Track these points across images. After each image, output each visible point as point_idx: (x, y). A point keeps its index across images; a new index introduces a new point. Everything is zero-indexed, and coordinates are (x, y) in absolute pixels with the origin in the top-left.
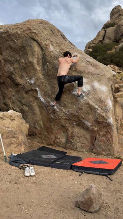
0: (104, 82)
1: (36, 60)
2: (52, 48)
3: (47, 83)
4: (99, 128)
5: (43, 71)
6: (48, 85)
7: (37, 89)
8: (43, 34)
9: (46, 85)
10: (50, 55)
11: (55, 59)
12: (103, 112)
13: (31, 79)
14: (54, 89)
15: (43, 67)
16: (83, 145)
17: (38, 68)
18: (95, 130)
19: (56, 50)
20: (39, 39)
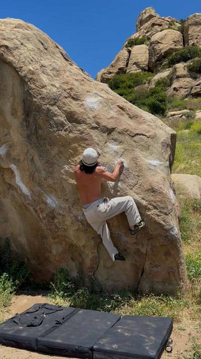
0: (156, 151)
1: (10, 104)
3: (36, 154)
5: (25, 128)
6: (36, 159)
7: (13, 167)
8: (24, 50)
9: (32, 159)
10: (40, 94)
11: (53, 103)
14: (51, 167)
19: (53, 83)
20: (14, 60)
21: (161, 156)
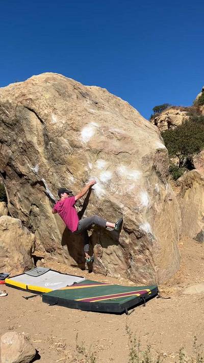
0: (136, 165)
1: (36, 137)
2: (54, 119)
3: (54, 171)
5: (46, 154)
6: (55, 174)
7: (43, 180)
8: (43, 99)
9: (53, 174)
10: (52, 130)
11: (60, 135)
12: (132, 213)
13: (34, 165)
14: (64, 180)
15: (46, 148)
16: (116, 267)
17: (40, 149)
18: (127, 244)
19: (61, 121)
20: (36, 108)
21: (140, 168)
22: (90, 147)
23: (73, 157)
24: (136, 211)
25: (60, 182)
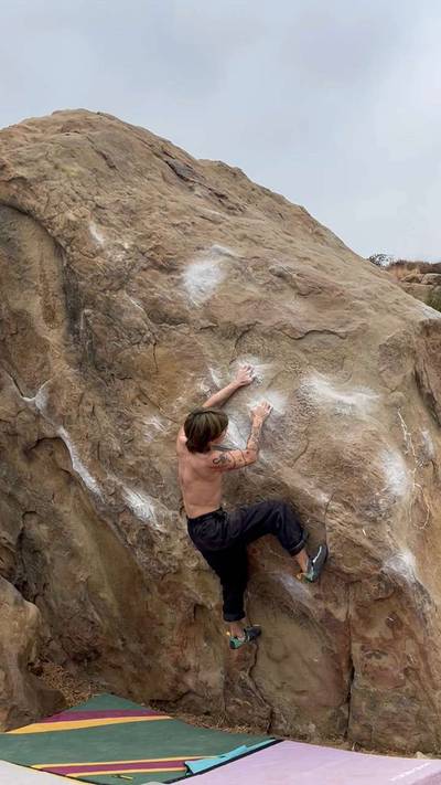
0: (363, 369)
1: (39, 298)
2: (99, 236)
3: (98, 400)
4: (357, 610)
5: (73, 348)
6: (100, 412)
7: (62, 432)
8: (60, 177)
9: (93, 413)
10: (92, 270)
11: (116, 284)
12: (357, 521)
13: (32, 388)
14: (129, 427)
15: (73, 330)
16: (302, 699)
18: (337, 620)
19: (120, 242)
20: (38, 205)
21: (376, 380)
22: (212, 318)
23: (160, 351)
24: (370, 513)
25: (118, 435)
